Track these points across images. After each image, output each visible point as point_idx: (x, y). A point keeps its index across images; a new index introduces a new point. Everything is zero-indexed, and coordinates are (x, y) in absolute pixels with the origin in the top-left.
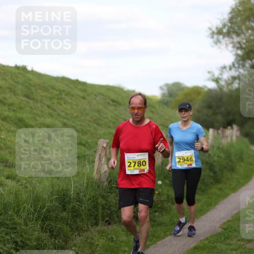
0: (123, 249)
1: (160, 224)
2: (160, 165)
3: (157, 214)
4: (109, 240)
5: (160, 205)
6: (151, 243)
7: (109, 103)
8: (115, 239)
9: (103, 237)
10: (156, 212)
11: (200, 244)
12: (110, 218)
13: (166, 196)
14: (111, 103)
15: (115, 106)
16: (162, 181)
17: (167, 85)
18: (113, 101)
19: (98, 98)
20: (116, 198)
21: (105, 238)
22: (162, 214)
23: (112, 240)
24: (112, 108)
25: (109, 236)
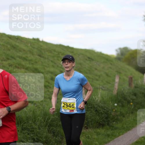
0: (95, 143)
1: (116, 128)
2: (116, 94)
3: (114, 123)
4: (87, 138)
5: (116, 118)
6: (111, 139)
7: (86, 59)
8: (90, 137)
9: (83, 136)
10: (113, 121)
11: (139, 140)
12: (87, 125)
13: (119, 113)
14: (88, 59)
15: (90, 61)
16: (117, 104)
17: (120, 49)
18: (89, 58)
19: (80, 57)
20: (91, 113)
21: (85, 136)
22: (117, 123)
23: (88, 137)
24: (88, 62)
25: (87, 136)
